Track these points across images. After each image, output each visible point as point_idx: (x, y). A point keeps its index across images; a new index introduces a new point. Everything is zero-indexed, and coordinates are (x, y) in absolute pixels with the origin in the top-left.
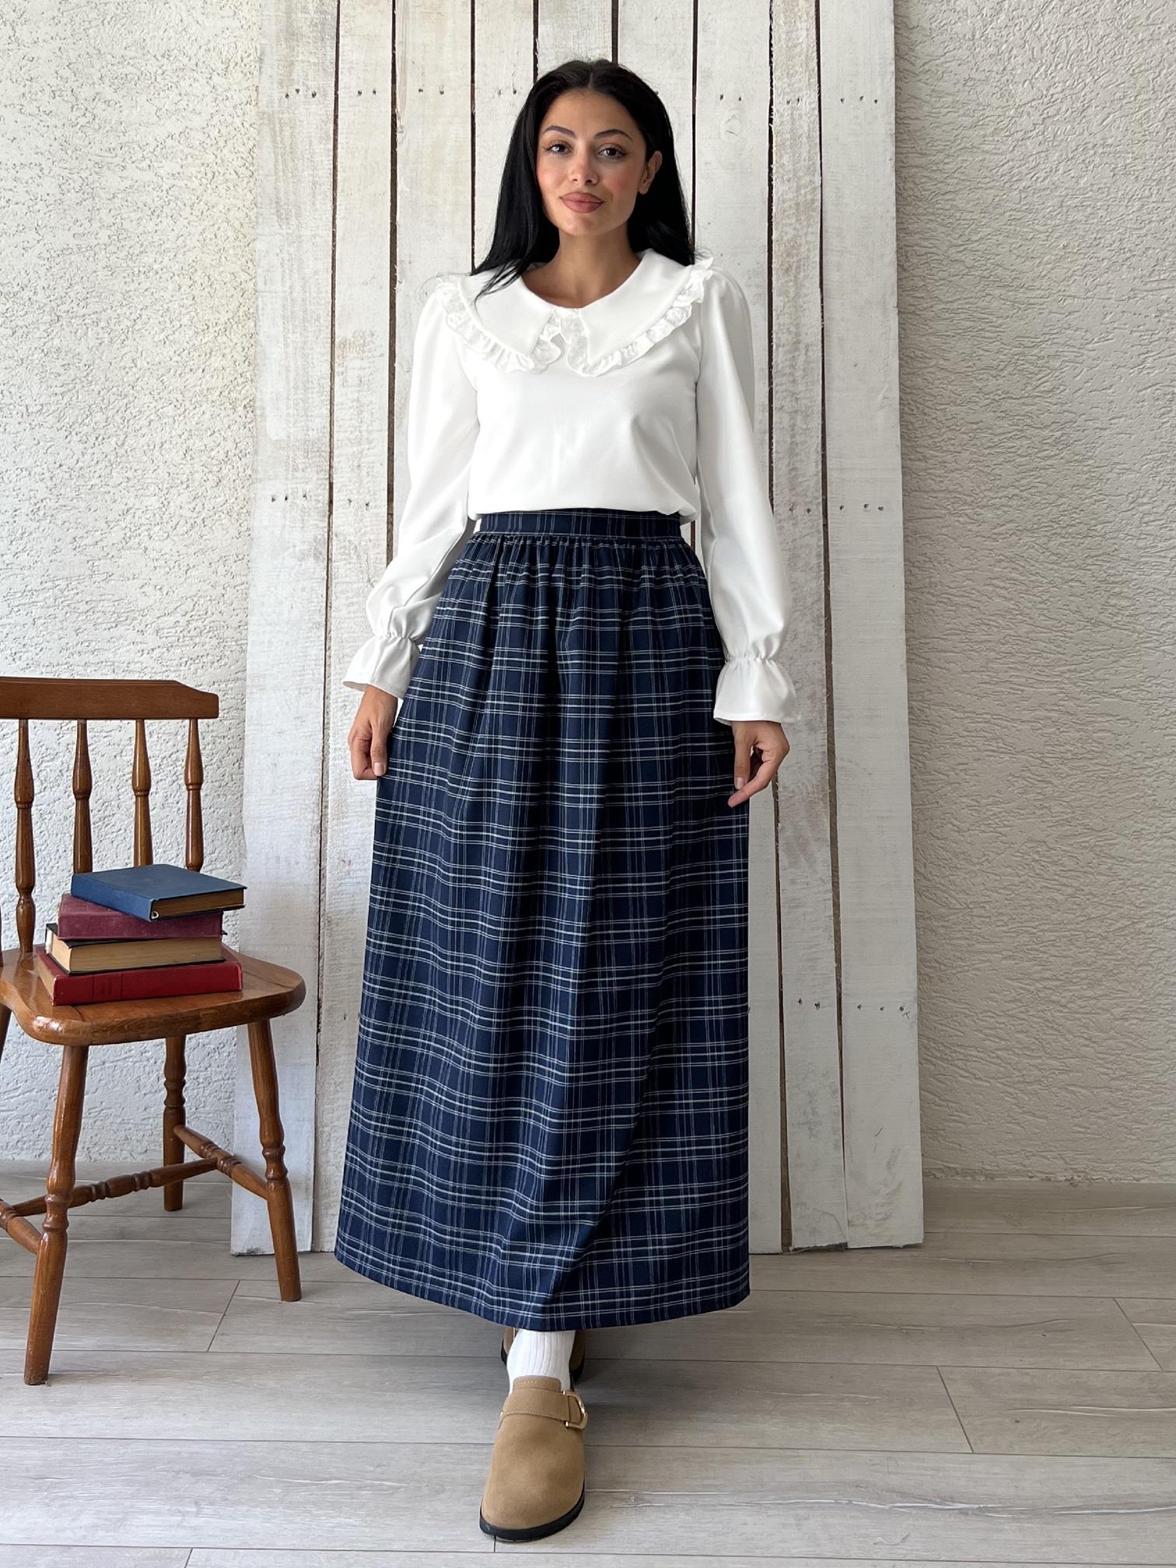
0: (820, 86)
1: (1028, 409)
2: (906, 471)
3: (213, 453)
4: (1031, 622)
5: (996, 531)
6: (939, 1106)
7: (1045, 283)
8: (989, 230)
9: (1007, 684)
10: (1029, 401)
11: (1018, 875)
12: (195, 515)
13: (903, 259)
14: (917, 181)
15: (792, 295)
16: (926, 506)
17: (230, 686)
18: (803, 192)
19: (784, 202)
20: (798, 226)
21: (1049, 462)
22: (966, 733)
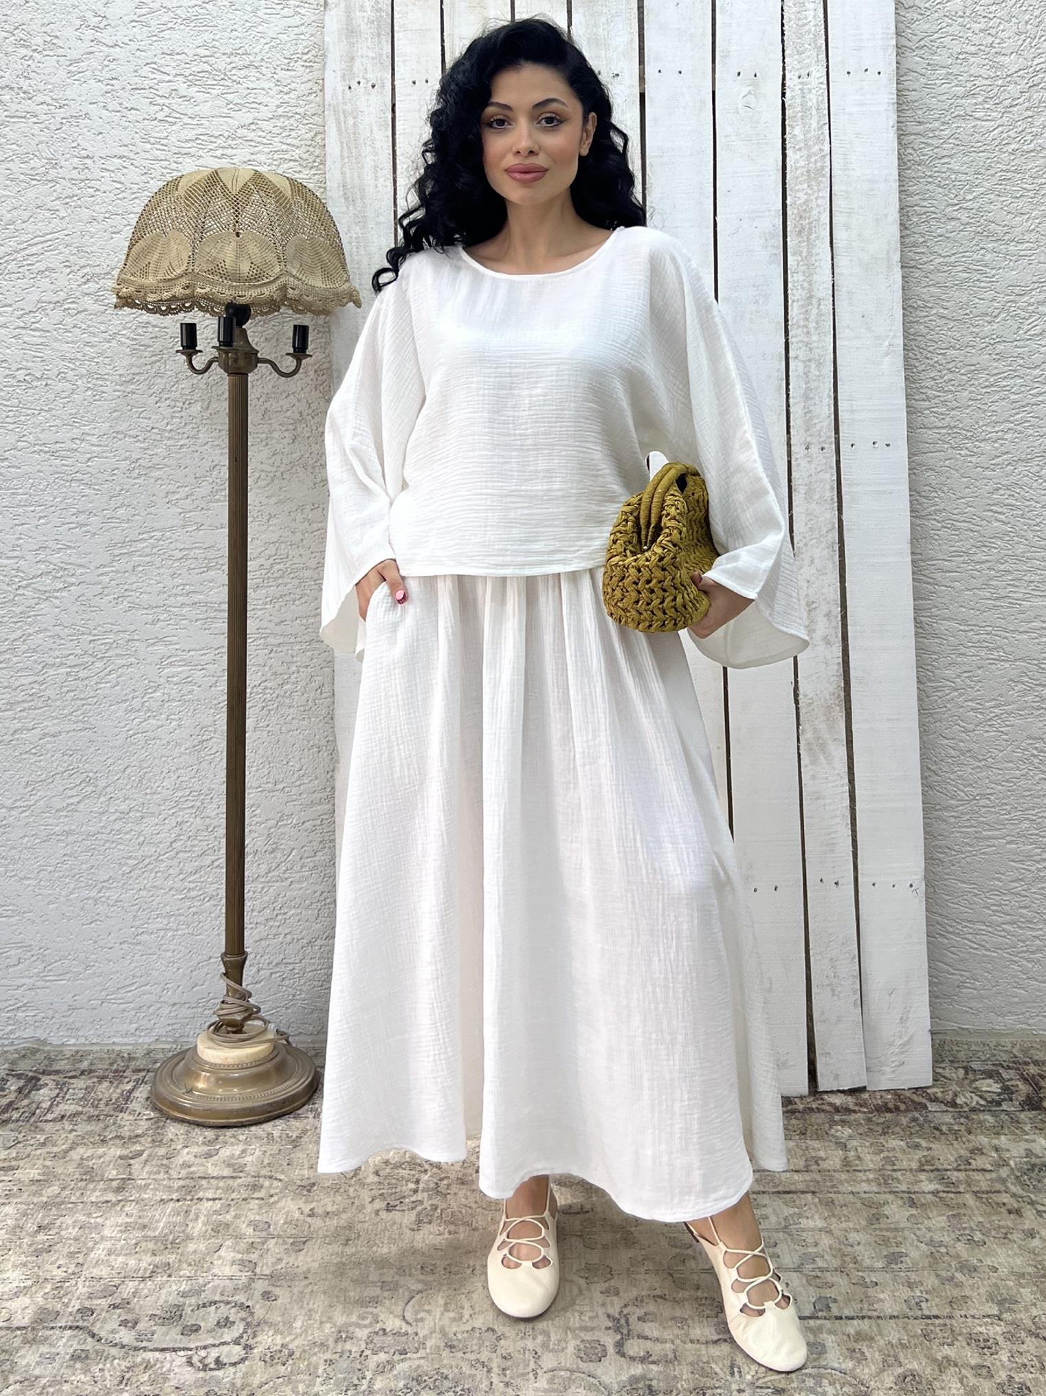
0: (828, 61)
1: (1019, 350)
2: (911, 410)
3: (288, 414)
4: (1027, 543)
5: (993, 462)
6: (953, 974)
7: (1033, 236)
8: (982, 190)
9: (1006, 599)
10: (1022, 343)
11: (1018, 769)
12: (274, 469)
13: (905, 219)
14: (916, 147)
15: (804, 254)
16: (930, 441)
17: (311, 621)
18: (813, 160)
19: (797, 169)
20: (810, 192)
21: (1040, 398)
22: (970, 644)
